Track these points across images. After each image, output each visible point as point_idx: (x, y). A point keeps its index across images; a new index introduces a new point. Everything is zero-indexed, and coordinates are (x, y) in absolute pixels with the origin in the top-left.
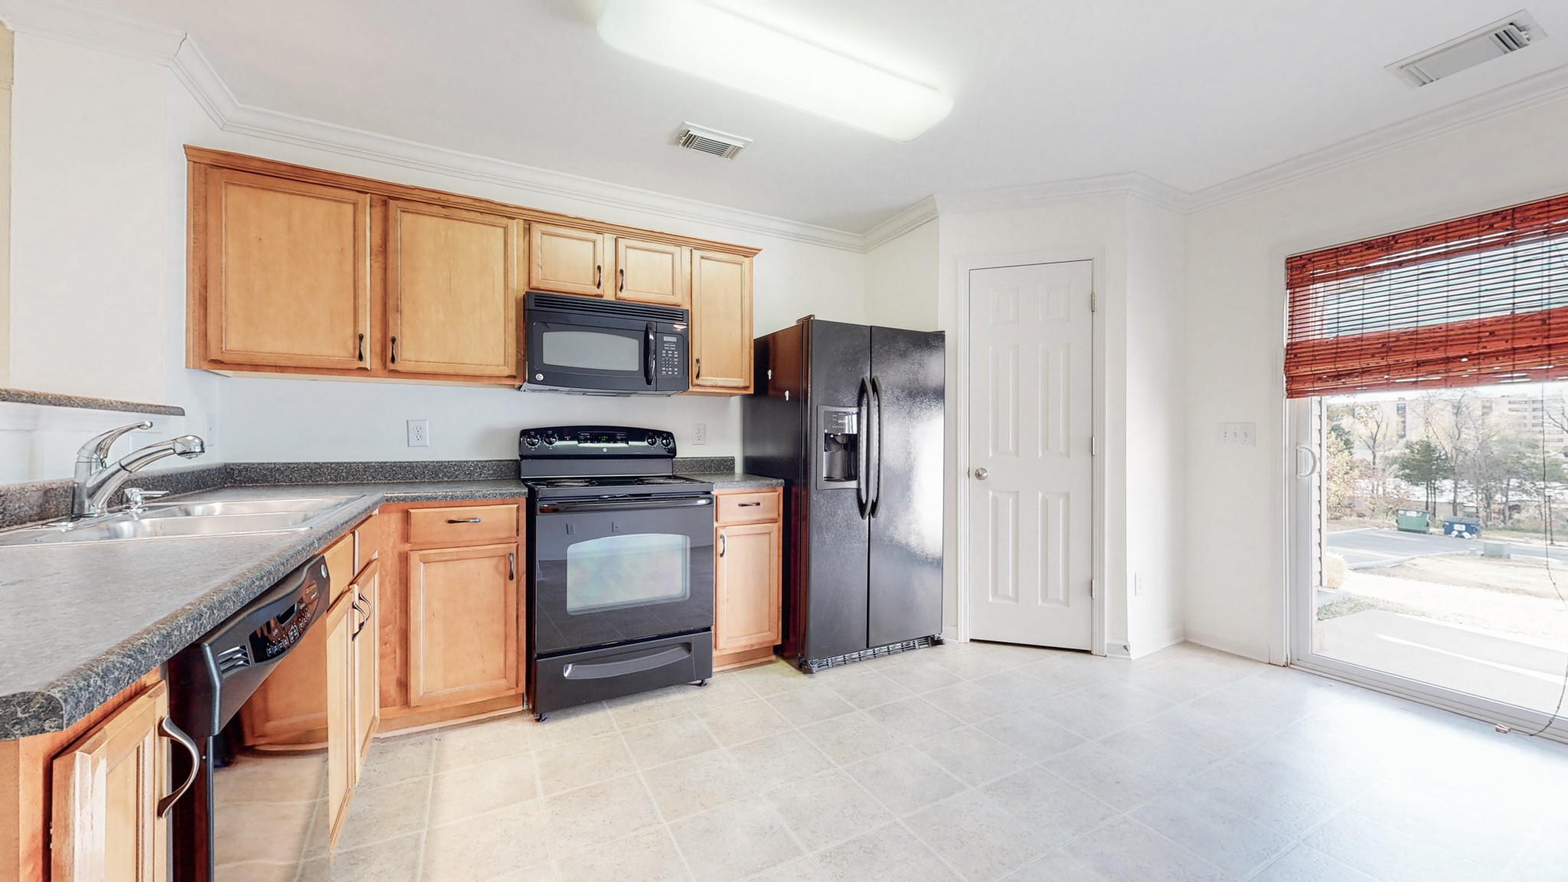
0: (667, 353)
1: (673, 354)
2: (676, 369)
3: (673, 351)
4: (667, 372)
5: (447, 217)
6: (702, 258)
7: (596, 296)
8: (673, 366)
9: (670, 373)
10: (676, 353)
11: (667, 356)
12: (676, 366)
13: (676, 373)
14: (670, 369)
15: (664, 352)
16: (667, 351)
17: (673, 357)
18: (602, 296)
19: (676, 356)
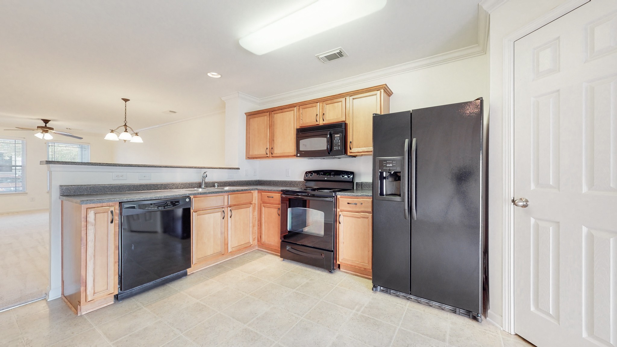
0: (336, 141)
1: (338, 141)
2: (339, 147)
3: (338, 140)
4: (336, 148)
5: (282, 112)
6: (353, 99)
7: (317, 125)
8: (338, 146)
9: (337, 149)
10: (339, 140)
11: (336, 142)
12: (339, 146)
13: (339, 149)
14: (337, 147)
15: (335, 141)
16: (336, 140)
17: (338, 142)
18: (318, 124)
19: (339, 142)
